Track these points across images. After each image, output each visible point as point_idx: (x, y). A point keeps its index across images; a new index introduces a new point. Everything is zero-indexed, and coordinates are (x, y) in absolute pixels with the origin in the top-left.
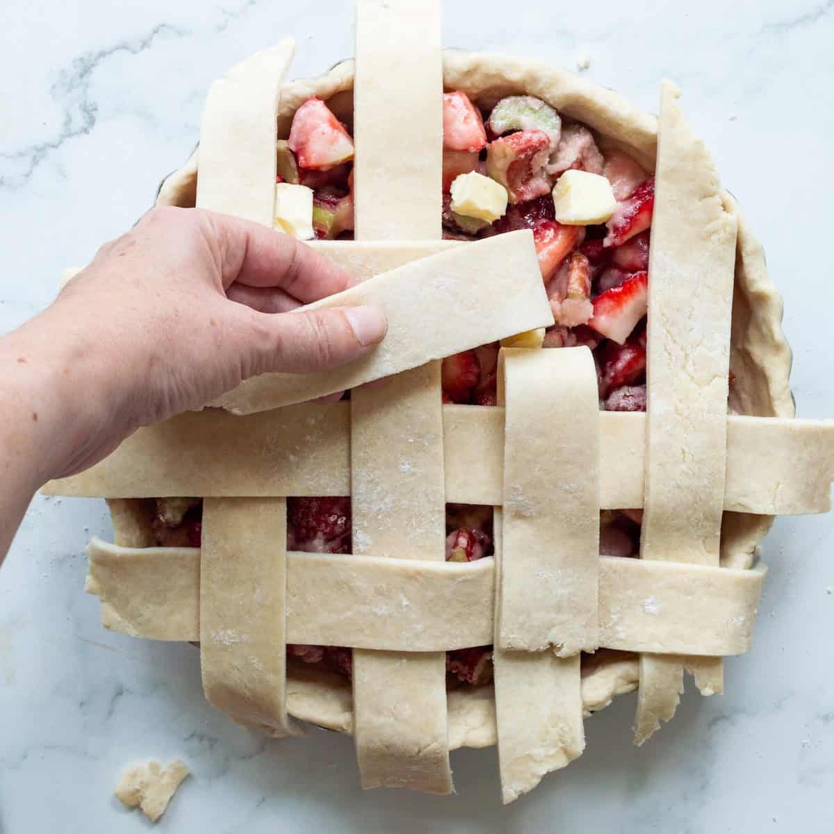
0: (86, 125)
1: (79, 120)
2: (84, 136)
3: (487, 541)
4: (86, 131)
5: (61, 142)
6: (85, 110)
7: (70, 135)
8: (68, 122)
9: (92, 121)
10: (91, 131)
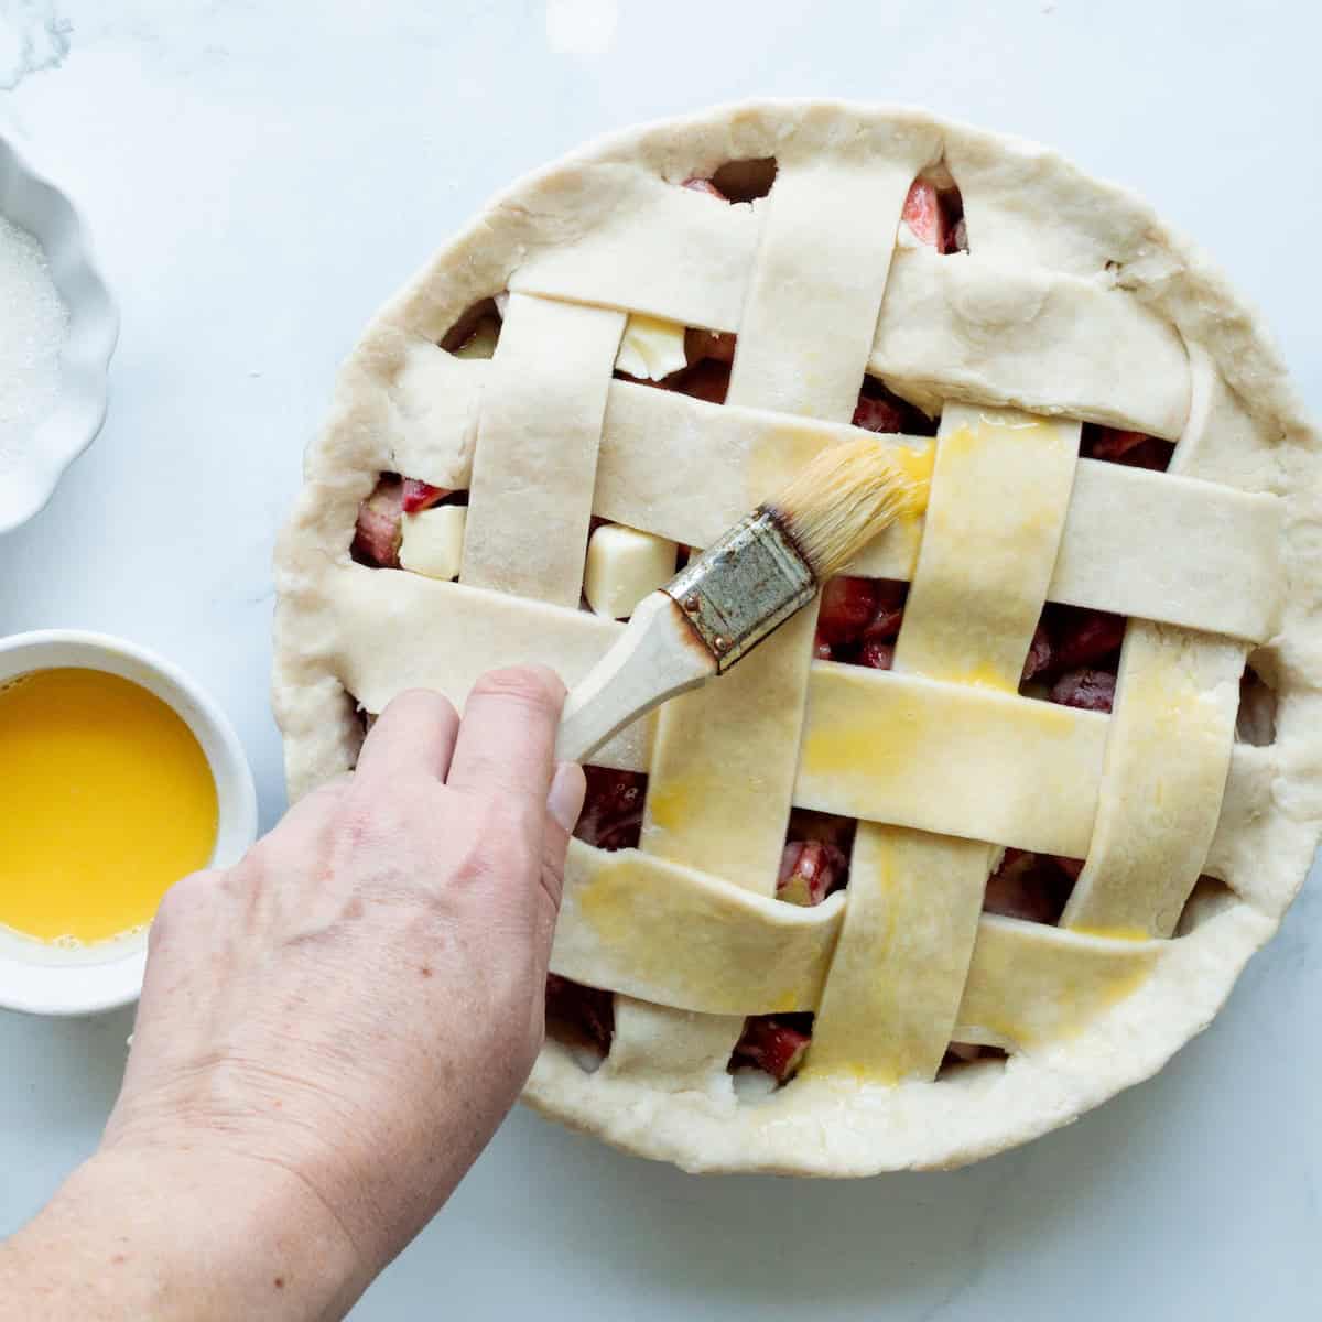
0: (56, 55)
1: (44, 47)
2: (52, 71)
3: (841, 865)
4: (54, 63)
5: (17, 82)
6: (53, 31)
7: (31, 70)
8: (29, 48)
9: (64, 49)
10: (62, 62)
